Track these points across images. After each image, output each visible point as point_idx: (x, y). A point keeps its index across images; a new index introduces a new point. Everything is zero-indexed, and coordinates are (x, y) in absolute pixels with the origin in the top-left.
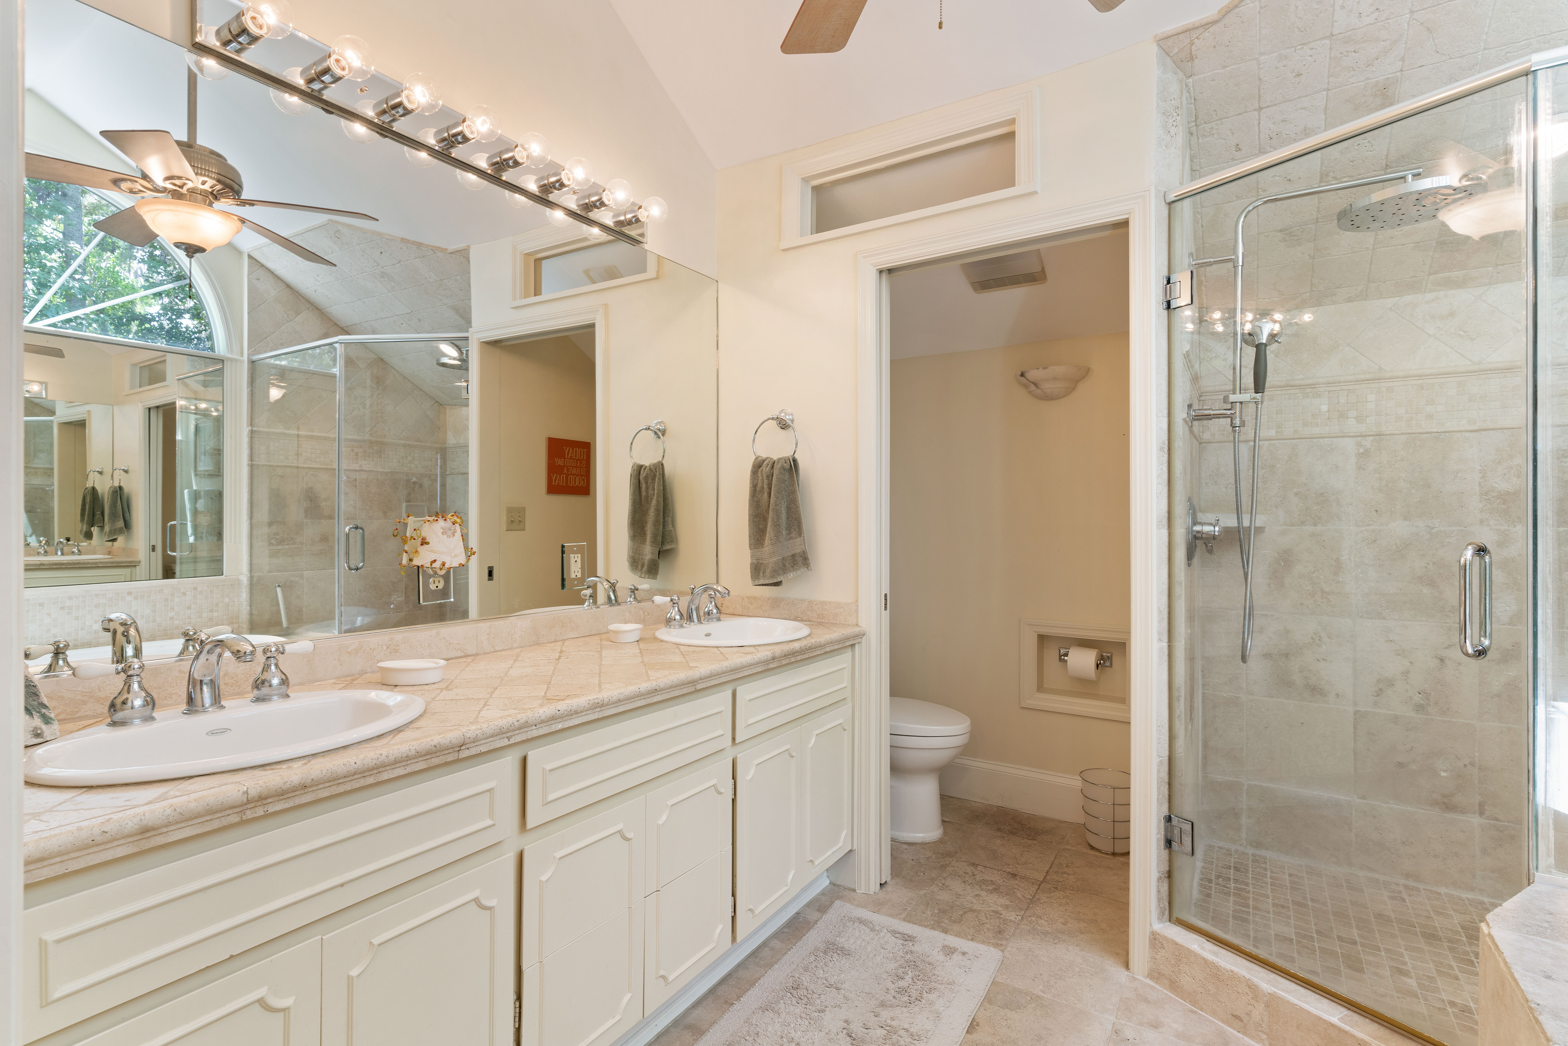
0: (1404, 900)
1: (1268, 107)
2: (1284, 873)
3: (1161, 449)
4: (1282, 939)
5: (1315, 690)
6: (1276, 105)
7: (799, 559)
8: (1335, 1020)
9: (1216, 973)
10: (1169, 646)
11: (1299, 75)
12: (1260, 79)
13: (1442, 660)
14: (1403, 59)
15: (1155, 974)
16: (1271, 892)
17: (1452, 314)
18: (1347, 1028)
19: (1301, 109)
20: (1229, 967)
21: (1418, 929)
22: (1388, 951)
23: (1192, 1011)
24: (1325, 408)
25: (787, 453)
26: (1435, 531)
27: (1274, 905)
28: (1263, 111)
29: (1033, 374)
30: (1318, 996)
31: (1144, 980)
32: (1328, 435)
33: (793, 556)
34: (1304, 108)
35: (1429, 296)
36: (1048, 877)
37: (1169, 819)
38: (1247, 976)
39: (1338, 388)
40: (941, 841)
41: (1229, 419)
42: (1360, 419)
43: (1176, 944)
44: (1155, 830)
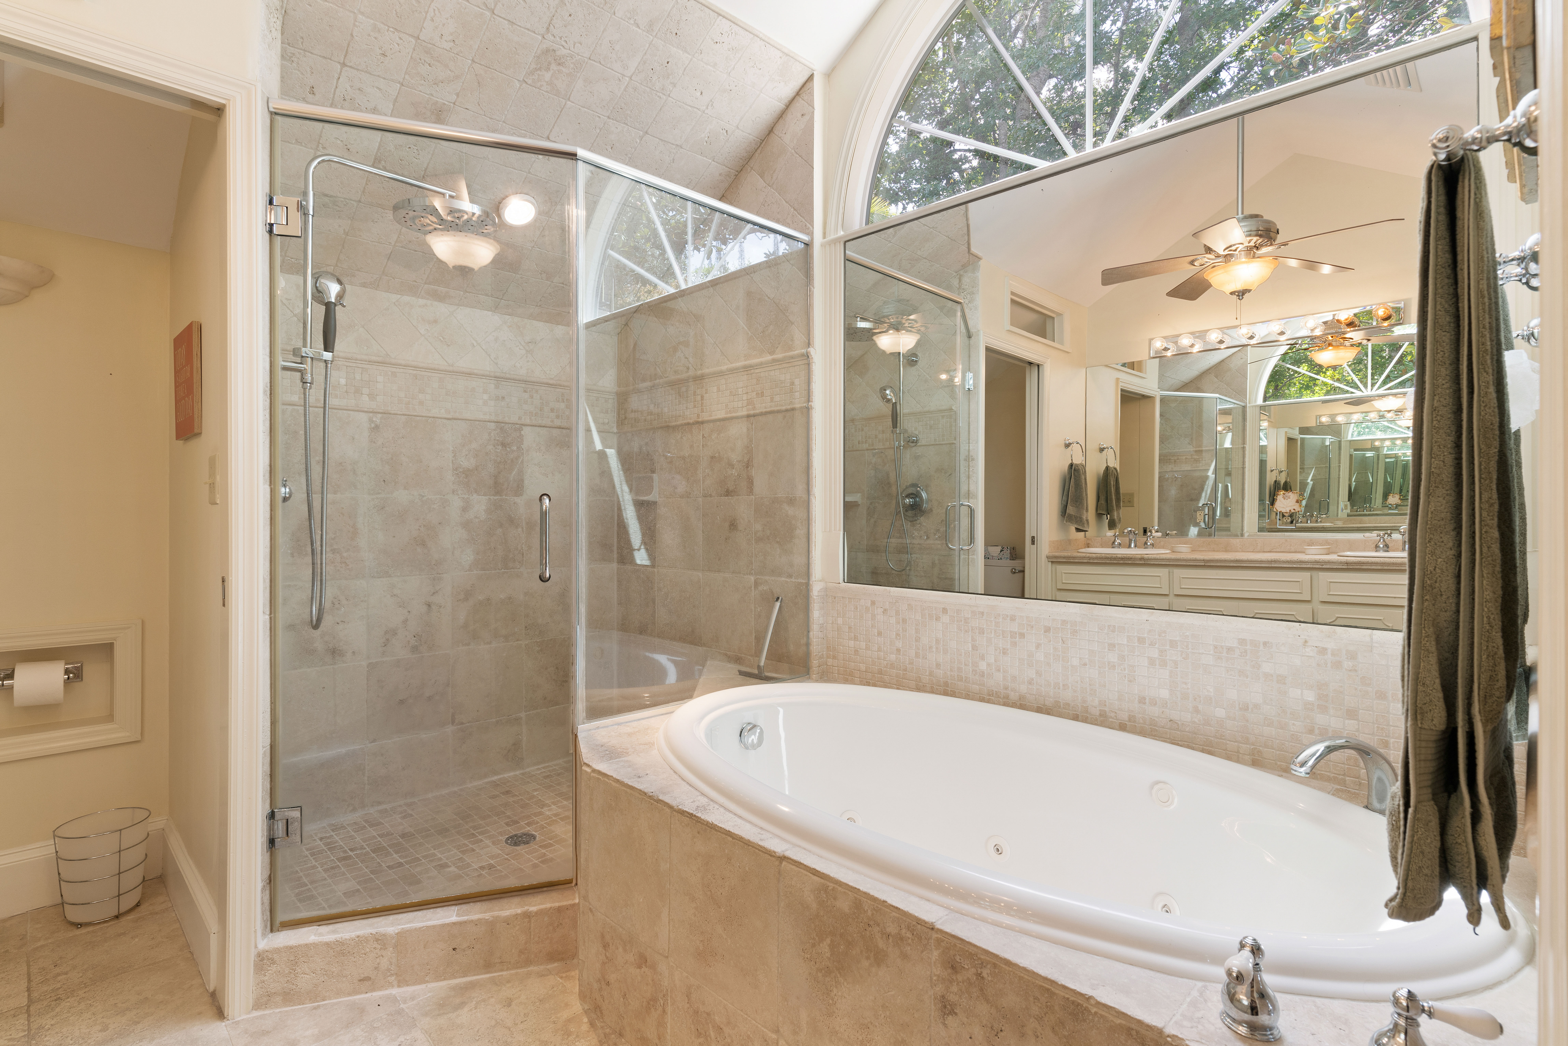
0: (412, 815)
1: (351, 67)
2: (315, 840)
4: (349, 894)
5: (335, 652)
6: (358, 70)
8: (454, 919)
9: (340, 950)
10: (271, 618)
11: (384, 55)
12: (352, 35)
13: (429, 606)
14: (457, 95)
15: (263, 1000)
16: (316, 862)
17: (436, 321)
18: (465, 918)
19: (377, 88)
20: (353, 935)
21: (432, 831)
22: (425, 857)
23: (315, 1008)
24: (343, 381)
26: (425, 498)
27: (326, 871)
28: (346, 68)
30: (432, 910)
31: (248, 1016)
32: (346, 408)
34: (380, 89)
35: (421, 301)
37: (272, 816)
38: (374, 931)
39: (354, 365)
41: (298, 374)
42: (372, 397)
43: (291, 948)
44: (259, 834)
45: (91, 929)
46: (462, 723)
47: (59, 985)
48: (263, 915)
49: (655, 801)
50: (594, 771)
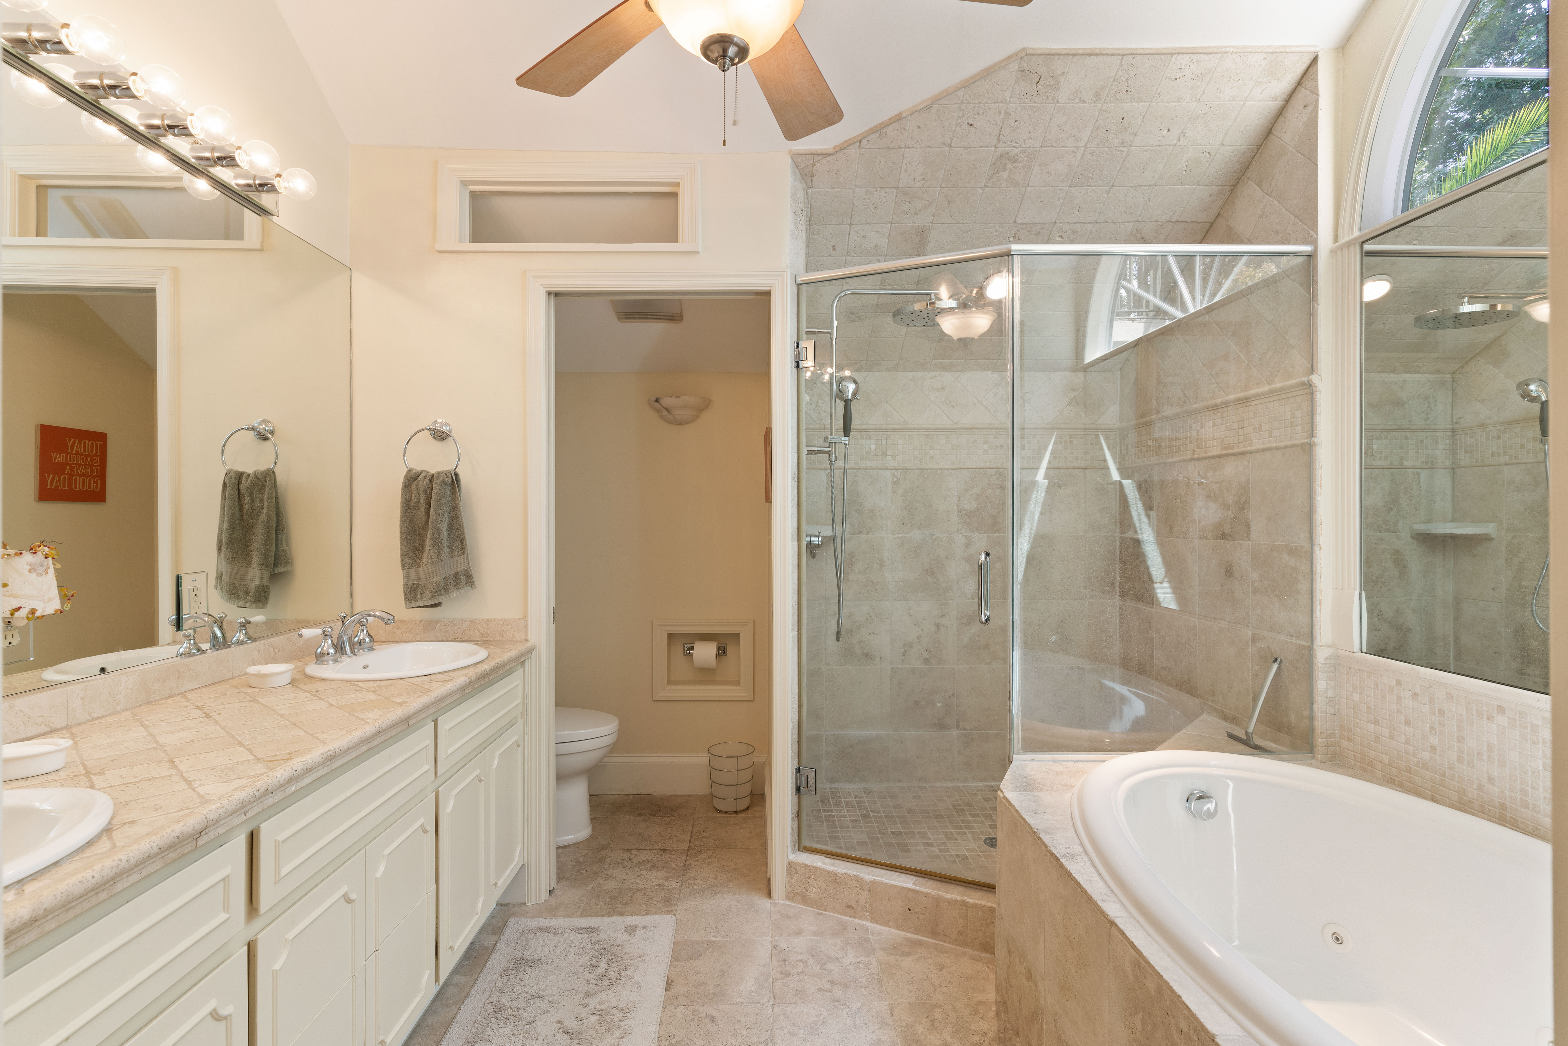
0: (920, 797)
1: (856, 224)
2: (851, 796)
3: (794, 478)
4: (861, 843)
5: (868, 656)
6: (860, 224)
7: (463, 578)
8: (910, 886)
9: (835, 879)
10: (798, 634)
11: (876, 208)
12: (853, 203)
13: (938, 626)
14: (934, 216)
15: (791, 896)
16: (848, 812)
17: (943, 388)
18: (918, 888)
19: (875, 231)
20: (843, 871)
21: (931, 814)
22: (919, 833)
23: (819, 914)
24: (873, 447)
25: (449, 467)
26: (934, 537)
27: (852, 821)
28: (853, 226)
29: (666, 401)
30: (898, 873)
31: (783, 902)
32: (875, 467)
33: (456, 575)
34: (877, 232)
35: (932, 374)
36: (692, 845)
37: (798, 770)
38: (856, 874)
39: (881, 433)
40: (592, 837)
41: (827, 455)
42: (894, 457)
43: (807, 866)
44: (790, 781)
45: (724, 815)
46: (966, 730)
47: (702, 844)
48: (793, 837)
49: (1037, 836)
50: (1004, 797)
